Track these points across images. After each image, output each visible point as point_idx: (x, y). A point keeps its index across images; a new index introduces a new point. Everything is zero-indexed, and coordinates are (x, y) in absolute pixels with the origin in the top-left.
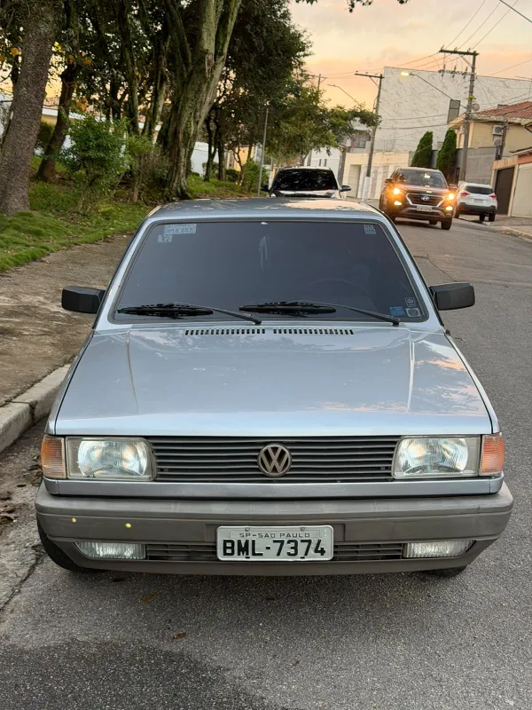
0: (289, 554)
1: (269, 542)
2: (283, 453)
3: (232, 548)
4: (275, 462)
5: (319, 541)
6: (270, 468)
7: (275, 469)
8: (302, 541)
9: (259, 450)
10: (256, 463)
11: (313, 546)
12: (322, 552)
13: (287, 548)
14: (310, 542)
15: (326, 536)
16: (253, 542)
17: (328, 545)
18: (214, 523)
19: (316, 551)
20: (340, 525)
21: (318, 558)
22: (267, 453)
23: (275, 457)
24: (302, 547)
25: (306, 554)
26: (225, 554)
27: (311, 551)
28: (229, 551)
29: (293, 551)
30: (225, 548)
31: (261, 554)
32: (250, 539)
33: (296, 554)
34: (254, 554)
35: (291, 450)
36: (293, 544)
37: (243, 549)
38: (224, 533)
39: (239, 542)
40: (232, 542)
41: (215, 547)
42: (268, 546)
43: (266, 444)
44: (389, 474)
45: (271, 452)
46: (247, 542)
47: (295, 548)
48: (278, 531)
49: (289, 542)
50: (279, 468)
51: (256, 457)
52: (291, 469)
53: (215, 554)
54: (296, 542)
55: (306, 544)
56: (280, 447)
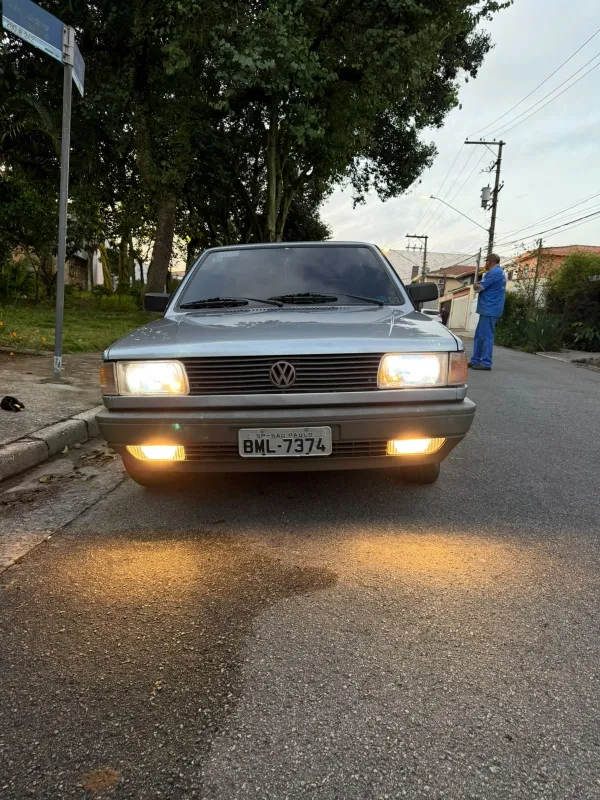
0: (297, 451)
1: (280, 441)
2: (289, 369)
3: (251, 446)
4: (283, 377)
5: (320, 440)
6: (279, 381)
7: (283, 382)
8: (307, 440)
9: (270, 367)
10: (267, 378)
11: (315, 444)
12: (323, 448)
13: (295, 446)
14: (312, 440)
15: (325, 434)
16: (268, 441)
17: (328, 443)
18: (236, 427)
19: (318, 448)
20: (336, 426)
21: (316, 453)
22: (276, 368)
23: (283, 372)
24: (307, 445)
25: (310, 450)
26: (246, 452)
27: (314, 448)
28: (249, 449)
29: (299, 448)
30: (245, 447)
31: (274, 452)
32: (265, 438)
33: (302, 451)
34: (269, 451)
35: (295, 366)
36: (299, 443)
37: (260, 447)
38: (244, 435)
39: (256, 441)
40: (251, 442)
41: (237, 447)
42: (280, 444)
43: (277, 361)
44: (375, 385)
45: (279, 367)
46: (263, 441)
47: (301, 445)
48: (287, 432)
49: (296, 441)
50: (286, 381)
51: (268, 372)
52: (296, 382)
53: (238, 452)
54: (302, 441)
55: (310, 442)
56: (287, 364)
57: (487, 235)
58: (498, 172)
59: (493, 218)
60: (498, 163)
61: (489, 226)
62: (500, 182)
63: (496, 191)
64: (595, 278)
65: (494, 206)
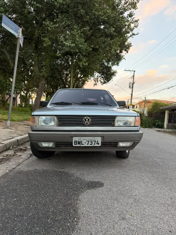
0: (90, 144)
1: (85, 141)
2: (89, 119)
3: (76, 143)
4: (87, 121)
5: (98, 141)
6: (86, 123)
7: (87, 123)
8: (94, 141)
9: (83, 118)
10: (82, 122)
11: (96, 142)
12: (98, 144)
13: (90, 143)
14: (95, 141)
15: (99, 140)
16: (82, 141)
17: (100, 142)
18: (72, 137)
19: (97, 144)
20: (103, 137)
21: (97, 145)
22: (85, 119)
23: (87, 120)
24: (94, 143)
25: (94, 144)
26: (75, 144)
27: (96, 144)
28: (76, 144)
29: (91, 144)
30: (75, 143)
31: (83, 144)
32: (81, 140)
33: (92, 144)
34: (82, 144)
35: (91, 118)
36: (91, 142)
37: (79, 143)
38: (75, 139)
39: (78, 141)
40: (77, 141)
41: (72, 143)
43: (85, 117)
44: (114, 125)
45: (86, 118)
46: (80, 141)
47: (92, 143)
48: (88, 138)
49: (90, 141)
50: (88, 123)
51: (82, 120)
52: (91, 123)
53: (72, 145)
54: (92, 141)
55: (94, 142)
56: (88, 118)
57: (131, 95)
58: (134, 78)
59: (132, 91)
60: (134, 76)
61: (131, 93)
62: (134, 81)
63: (133, 84)
64: (161, 108)
65: (132, 88)
